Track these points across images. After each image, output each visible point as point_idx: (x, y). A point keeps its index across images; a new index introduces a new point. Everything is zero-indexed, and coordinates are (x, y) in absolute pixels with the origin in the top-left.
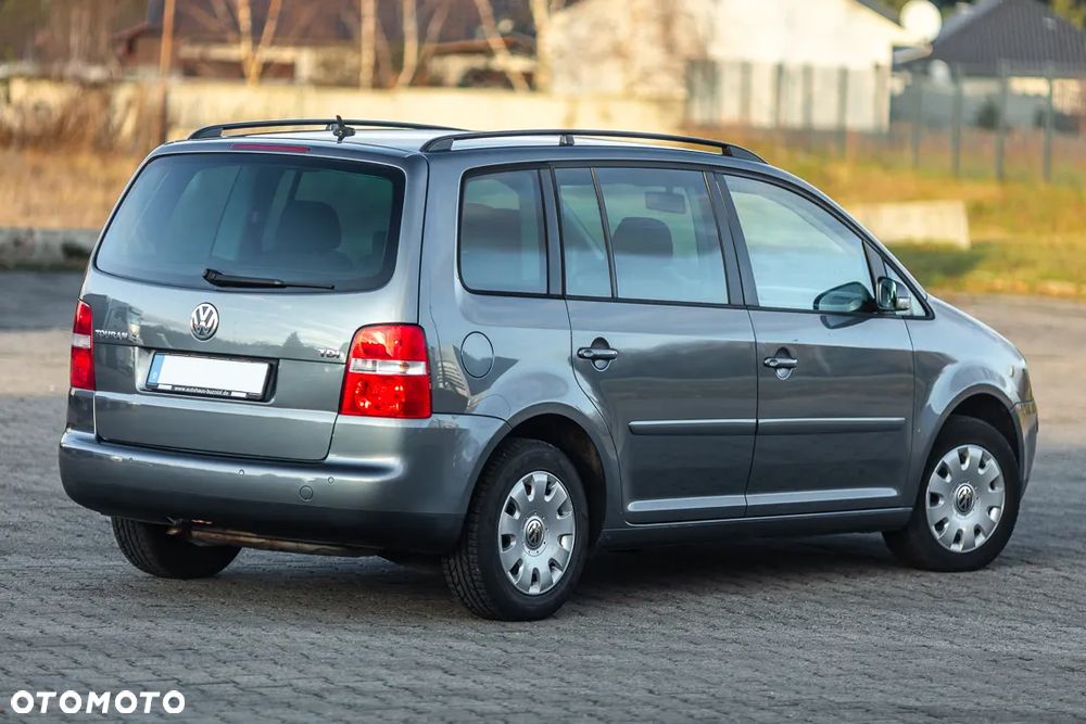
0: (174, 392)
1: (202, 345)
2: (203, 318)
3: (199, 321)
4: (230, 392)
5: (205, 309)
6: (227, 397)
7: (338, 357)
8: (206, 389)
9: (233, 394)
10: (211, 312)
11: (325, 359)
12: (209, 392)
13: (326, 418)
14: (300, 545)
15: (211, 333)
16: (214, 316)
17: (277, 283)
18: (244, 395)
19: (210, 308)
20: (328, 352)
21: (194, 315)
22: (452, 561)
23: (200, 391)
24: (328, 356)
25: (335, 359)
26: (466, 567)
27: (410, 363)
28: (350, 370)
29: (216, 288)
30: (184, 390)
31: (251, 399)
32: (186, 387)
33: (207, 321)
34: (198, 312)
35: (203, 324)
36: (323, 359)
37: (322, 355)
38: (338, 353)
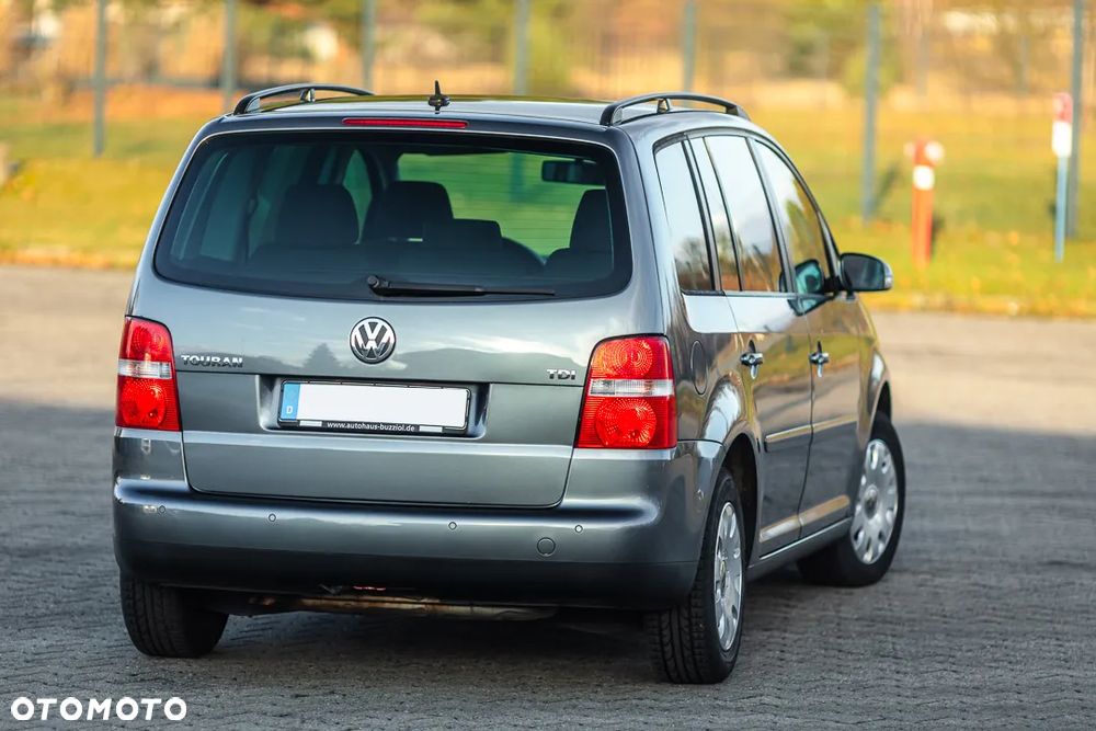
0: (327, 428)
2: (372, 336)
3: (366, 340)
4: (417, 426)
5: (373, 326)
6: (414, 432)
7: (573, 377)
8: (379, 424)
9: (422, 429)
10: (383, 330)
11: (556, 380)
12: (382, 428)
13: (561, 452)
14: (476, 609)
16: (389, 334)
17: (478, 290)
18: (440, 430)
19: (381, 324)
20: (560, 372)
21: (357, 332)
23: (368, 427)
24: (560, 377)
25: (569, 381)
26: (684, 623)
27: (655, 382)
28: (590, 394)
29: (382, 298)
30: (343, 426)
31: (449, 434)
32: (346, 423)
33: (378, 340)
34: (362, 329)
35: (372, 345)
36: (552, 382)
37: (552, 377)
38: (573, 373)
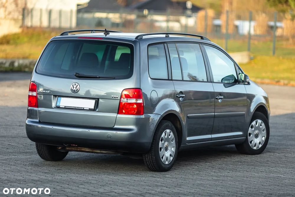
0: (65, 108)
1: (75, 95)
2: (75, 87)
3: (73, 88)
4: (84, 108)
5: (75, 84)
6: (83, 109)
7: (117, 98)
8: (76, 107)
9: (85, 109)
10: (77, 85)
11: (114, 98)
12: (76, 108)
13: (114, 115)
14: (101, 151)
15: (77, 91)
16: (78, 86)
17: (98, 77)
18: (88, 109)
19: (77, 84)
20: (114, 96)
21: (72, 86)
22: (146, 155)
23: (74, 108)
24: (114, 97)
25: (116, 98)
26: (150, 157)
27: (138, 99)
28: (121, 102)
29: (78, 78)
30: (68, 107)
31: (90, 110)
32: (69, 107)
33: (76, 88)
34: (73, 85)
35: (75, 89)
36: (113, 98)
37: (113, 97)
38: (117, 97)
